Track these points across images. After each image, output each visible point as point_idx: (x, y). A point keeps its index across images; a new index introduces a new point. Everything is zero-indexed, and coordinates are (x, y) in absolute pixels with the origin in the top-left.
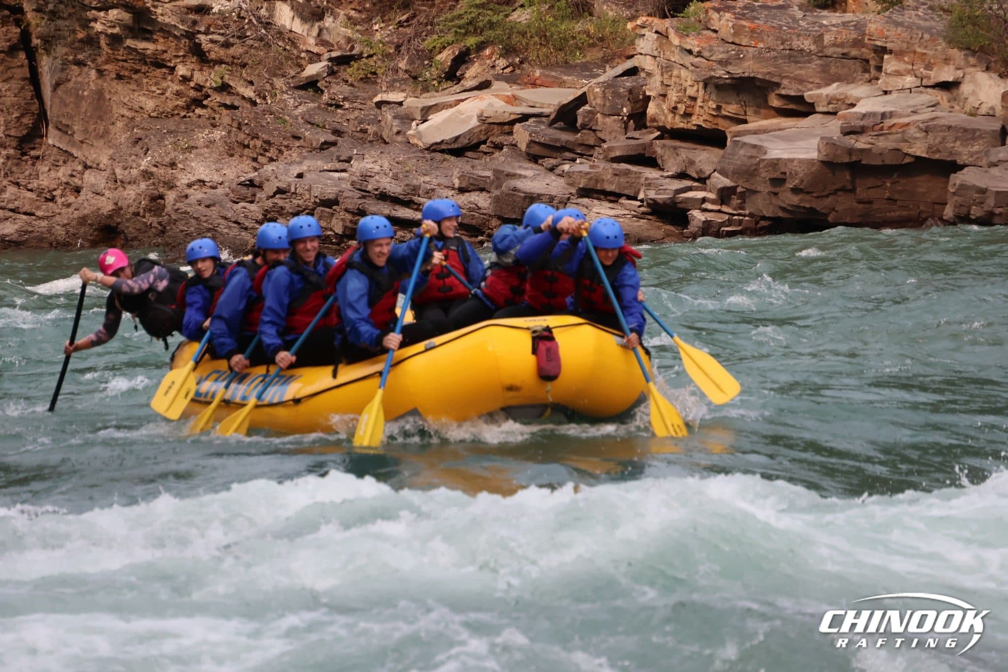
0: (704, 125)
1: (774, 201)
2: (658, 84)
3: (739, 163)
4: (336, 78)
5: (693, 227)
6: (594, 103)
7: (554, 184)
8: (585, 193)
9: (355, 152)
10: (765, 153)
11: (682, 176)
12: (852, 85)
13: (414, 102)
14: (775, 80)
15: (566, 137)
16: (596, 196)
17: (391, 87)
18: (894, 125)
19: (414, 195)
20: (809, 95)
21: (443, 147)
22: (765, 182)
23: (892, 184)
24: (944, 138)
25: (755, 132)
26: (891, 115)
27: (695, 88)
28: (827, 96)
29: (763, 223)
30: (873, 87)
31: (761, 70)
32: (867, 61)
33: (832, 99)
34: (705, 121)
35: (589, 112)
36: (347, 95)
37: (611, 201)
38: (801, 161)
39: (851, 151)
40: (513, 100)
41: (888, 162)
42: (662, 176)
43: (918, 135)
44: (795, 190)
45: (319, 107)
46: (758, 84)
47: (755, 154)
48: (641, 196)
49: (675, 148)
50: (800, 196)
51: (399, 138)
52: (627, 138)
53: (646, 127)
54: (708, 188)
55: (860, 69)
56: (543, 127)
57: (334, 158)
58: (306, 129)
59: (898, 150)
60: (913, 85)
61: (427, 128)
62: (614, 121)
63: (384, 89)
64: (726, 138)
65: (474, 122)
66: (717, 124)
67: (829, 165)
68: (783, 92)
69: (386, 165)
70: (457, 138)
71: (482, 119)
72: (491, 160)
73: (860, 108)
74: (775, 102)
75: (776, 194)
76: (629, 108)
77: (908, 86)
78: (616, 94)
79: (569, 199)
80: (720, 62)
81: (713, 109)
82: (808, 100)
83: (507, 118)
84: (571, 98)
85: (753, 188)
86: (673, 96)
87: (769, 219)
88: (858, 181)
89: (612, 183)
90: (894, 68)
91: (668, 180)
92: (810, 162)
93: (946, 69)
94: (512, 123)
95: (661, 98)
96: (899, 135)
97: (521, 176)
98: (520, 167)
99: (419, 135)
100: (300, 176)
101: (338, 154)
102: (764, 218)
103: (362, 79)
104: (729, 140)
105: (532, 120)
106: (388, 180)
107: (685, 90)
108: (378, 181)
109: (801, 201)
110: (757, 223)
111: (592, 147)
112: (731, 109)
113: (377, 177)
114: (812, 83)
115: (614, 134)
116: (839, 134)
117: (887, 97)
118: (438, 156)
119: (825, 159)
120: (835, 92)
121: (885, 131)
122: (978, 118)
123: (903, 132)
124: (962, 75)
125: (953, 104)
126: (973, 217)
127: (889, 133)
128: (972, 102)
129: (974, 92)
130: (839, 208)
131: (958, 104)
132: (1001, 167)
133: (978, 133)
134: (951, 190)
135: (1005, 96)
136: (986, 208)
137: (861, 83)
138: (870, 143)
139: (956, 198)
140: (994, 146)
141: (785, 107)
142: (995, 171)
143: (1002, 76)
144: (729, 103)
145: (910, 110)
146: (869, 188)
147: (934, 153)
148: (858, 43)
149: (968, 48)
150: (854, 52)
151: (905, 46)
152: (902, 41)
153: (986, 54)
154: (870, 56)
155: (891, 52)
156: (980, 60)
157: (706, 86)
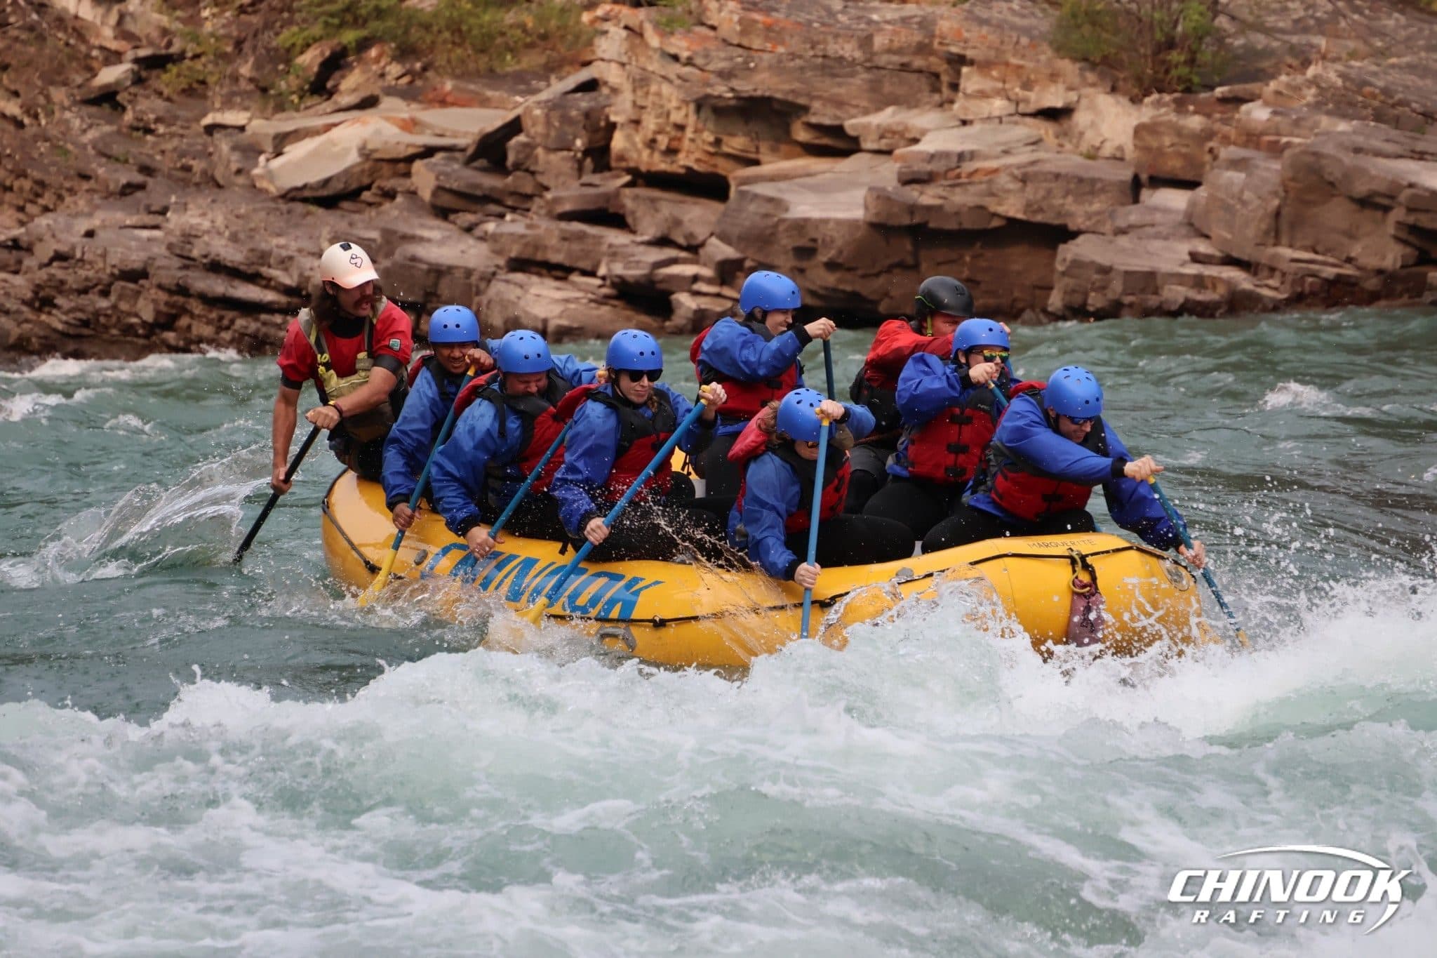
0: (696, 167)
2: (628, 105)
3: (747, 223)
4: (145, 89)
5: (679, 318)
6: (532, 131)
7: (473, 251)
8: (520, 265)
9: (173, 199)
10: (787, 210)
11: (663, 241)
12: (915, 111)
13: (262, 126)
14: (802, 101)
15: (490, 182)
16: (534, 269)
17: (228, 104)
18: (976, 171)
19: (263, 265)
20: (852, 125)
21: (307, 193)
22: (786, 253)
23: (974, 257)
24: (1049, 192)
25: (772, 179)
26: (973, 155)
27: (683, 112)
28: (878, 126)
30: (948, 114)
31: (780, 87)
32: (937, 76)
33: (886, 131)
34: (698, 161)
35: (526, 145)
36: (161, 114)
37: (557, 278)
38: (839, 222)
39: (912, 209)
40: (411, 125)
41: (968, 225)
42: (633, 242)
43: (1011, 186)
44: (831, 266)
45: (119, 132)
46: (776, 106)
47: (772, 212)
48: (602, 271)
49: (653, 200)
50: (838, 275)
51: (241, 180)
52: (584, 185)
53: (609, 169)
54: (702, 261)
55: (927, 88)
56: (456, 166)
57: (142, 208)
58: (100, 165)
59: (981, 208)
60: (1005, 112)
61: (283, 166)
62: (563, 159)
63: (217, 105)
64: (728, 187)
65: (353, 158)
66: (715, 166)
67: (881, 229)
68: (814, 120)
69: (220, 221)
70: (327, 182)
71: (365, 153)
72: (378, 214)
73: (926, 146)
74: (802, 135)
75: (802, 271)
76: (586, 140)
77: (996, 113)
78: (566, 119)
79: (494, 274)
80: (721, 74)
81: (711, 144)
82: (851, 132)
83: (403, 152)
84: (498, 123)
85: (768, 261)
86: (650, 123)
88: (923, 254)
89: (558, 251)
90: (976, 87)
91: (642, 248)
92: (853, 224)
93: (1053, 89)
94: (410, 159)
95: (633, 125)
96: (984, 186)
97: (422, 240)
98: (422, 226)
99: (270, 175)
100: (90, 234)
101: (146, 202)
103: (184, 91)
104: (733, 189)
105: (439, 156)
106: (223, 242)
107: (668, 114)
108: (207, 244)
109: (840, 281)
111: (529, 197)
112: (736, 143)
113: (206, 238)
114: (857, 106)
115: (562, 179)
116: (895, 183)
117: (967, 130)
118: (299, 208)
119: (874, 220)
120: (890, 121)
121: (963, 180)
122: (1099, 163)
123: (990, 182)
124: (1075, 98)
125: (1062, 140)
126: (1091, 309)
127: (969, 183)
128: (1091, 139)
129: (1093, 125)
130: (894, 292)
131: (1070, 142)
132: (1132, 235)
133: (1099, 185)
134: (1060, 267)
135: (1139, 131)
136: (1111, 295)
137: (927, 107)
138: (941, 197)
139: (1066, 280)
140: (1123, 204)
141: (817, 141)
142: (1123, 241)
143: (1136, 100)
144: (732, 135)
145: (1003, 148)
146: (939, 264)
147: (1034, 212)
148: (923, 49)
149: (1086, 59)
150: (918, 62)
151: (992, 54)
152: (989, 47)
153: (1112, 67)
154: (942, 68)
155: (972, 63)
156: (1102, 76)
157: (698, 109)
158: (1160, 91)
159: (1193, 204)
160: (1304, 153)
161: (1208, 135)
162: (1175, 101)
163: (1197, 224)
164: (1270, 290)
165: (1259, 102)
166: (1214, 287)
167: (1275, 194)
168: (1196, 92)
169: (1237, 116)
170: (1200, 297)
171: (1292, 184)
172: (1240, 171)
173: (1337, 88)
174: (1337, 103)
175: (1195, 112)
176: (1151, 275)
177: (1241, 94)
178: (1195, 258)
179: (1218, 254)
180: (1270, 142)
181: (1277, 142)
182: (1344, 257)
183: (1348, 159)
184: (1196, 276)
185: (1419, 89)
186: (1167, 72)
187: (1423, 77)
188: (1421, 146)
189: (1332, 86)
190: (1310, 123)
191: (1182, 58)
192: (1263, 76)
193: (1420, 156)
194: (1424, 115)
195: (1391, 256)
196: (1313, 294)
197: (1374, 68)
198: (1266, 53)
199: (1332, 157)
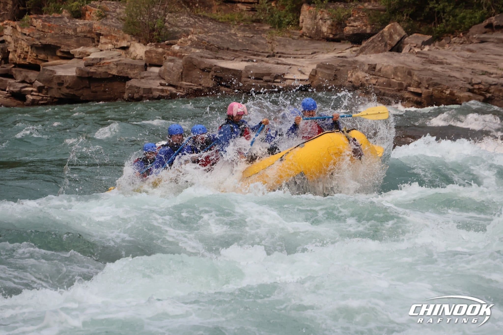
1: (59, 91)
2: (13, 47)
3: (45, 77)
5: (28, 101)
10: (55, 73)
11: (23, 82)
12: (88, 48)
14: (59, 45)
18: (104, 63)
20: (72, 51)
22: (56, 84)
23: (104, 85)
24: (124, 68)
25: (52, 65)
26: (104, 59)
27: (28, 48)
28: (79, 51)
29: (55, 100)
30: (97, 48)
31: (53, 42)
32: (94, 38)
33: (81, 53)
34: (32, 61)
38: (69, 76)
39: (88, 73)
41: (103, 77)
42: (15, 82)
43: (114, 67)
44: (67, 87)
46: (52, 46)
47: (52, 74)
48: (7, 89)
49: (20, 71)
52: (2, 67)
53: (8, 63)
54: (33, 87)
55: (91, 42)
59: (106, 72)
60: (112, 48)
66: (36, 62)
67: (80, 78)
68: (62, 50)
73: (92, 56)
74: (59, 54)
75: (60, 89)
76: (2, 56)
77: (109, 48)
80: (38, 38)
81: (35, 56)
82: (72, 53)
85: (51, 86)
86: (19, 51)
87: (57, 98)
88: (91, 84)
90: (104, 41)
91: (18, 84)
92: (73, 77)
93: (124, 42)
95: (14, 52)
96: (107, 67)
102: (55, 98)
104: (41, 68)
107: (24, 49)
109: (70, 91)
110: (53, 100)
114: (73, 46)
116: (84, 66)
117: (102, 52)
119: (78, 76)
120: (82, 50)
121: (101, 65)
122: (136, 60)
123: (108, 65)
124: (130, 44)
125: (127, 55)
126: (135, 98)
127: (103, 66)
128: (134, 54)
129: (134, 51)
130: (84, 94)
131: (129, 55)
132: (145, 79)
133: (136, 66)
134: (127, 88)
135: (146, 52)
136: (140, 94)
137: (92, 47)
138: (96, 70)
139: (129, 90)
140: (142, 71)
141: (63, 56)
142: (143, 80)
143: (145, 45)
144: (41, 54)
145: (111, 57)
146: (96, 87)
147: (120, 73)
148: (90, 32)
149: (132, 34)
150: (89, 35)
151: (108, 33)
152: (107, 31)
153: (139, 36)
154: (95, 36)
155: (103, 35)
156: (136, 38)
157: (31, 48)
158: (151, 42)
159: (160, 71)
160: (188, 58)
161: (164, 53)
162: (155, 45)
163: (162, 76)
164: (180, 92)
165: (177, 45)
166: (166, 92)
167: (181, 68)
168: (161, 42)
169: (171, 48)
170: (163, 95)
171: (185, 66)
172: (172, 62)
174: (196, 45)
175: (160, 48)
176: (150, 89)
177: (172, 43)
178: (161, 84)
179: (167, 83)
180: (179, 55)
181: (181, 55)
182: (199, 84)
183: (199, 59)
184: (161, 89)
185: (216, 41)
186: (153, 37)
187: (217, 38)
188: (217, 56)
189: (195, 41)
190: (189, 50)
191: (157, 34)
192: (178, 38)
193: (217, 58)
194: (218, 48)
195: (211, 84)
196: (191, 93)
197: (205, 36)
198: (178, 32)
199: (195, 59)
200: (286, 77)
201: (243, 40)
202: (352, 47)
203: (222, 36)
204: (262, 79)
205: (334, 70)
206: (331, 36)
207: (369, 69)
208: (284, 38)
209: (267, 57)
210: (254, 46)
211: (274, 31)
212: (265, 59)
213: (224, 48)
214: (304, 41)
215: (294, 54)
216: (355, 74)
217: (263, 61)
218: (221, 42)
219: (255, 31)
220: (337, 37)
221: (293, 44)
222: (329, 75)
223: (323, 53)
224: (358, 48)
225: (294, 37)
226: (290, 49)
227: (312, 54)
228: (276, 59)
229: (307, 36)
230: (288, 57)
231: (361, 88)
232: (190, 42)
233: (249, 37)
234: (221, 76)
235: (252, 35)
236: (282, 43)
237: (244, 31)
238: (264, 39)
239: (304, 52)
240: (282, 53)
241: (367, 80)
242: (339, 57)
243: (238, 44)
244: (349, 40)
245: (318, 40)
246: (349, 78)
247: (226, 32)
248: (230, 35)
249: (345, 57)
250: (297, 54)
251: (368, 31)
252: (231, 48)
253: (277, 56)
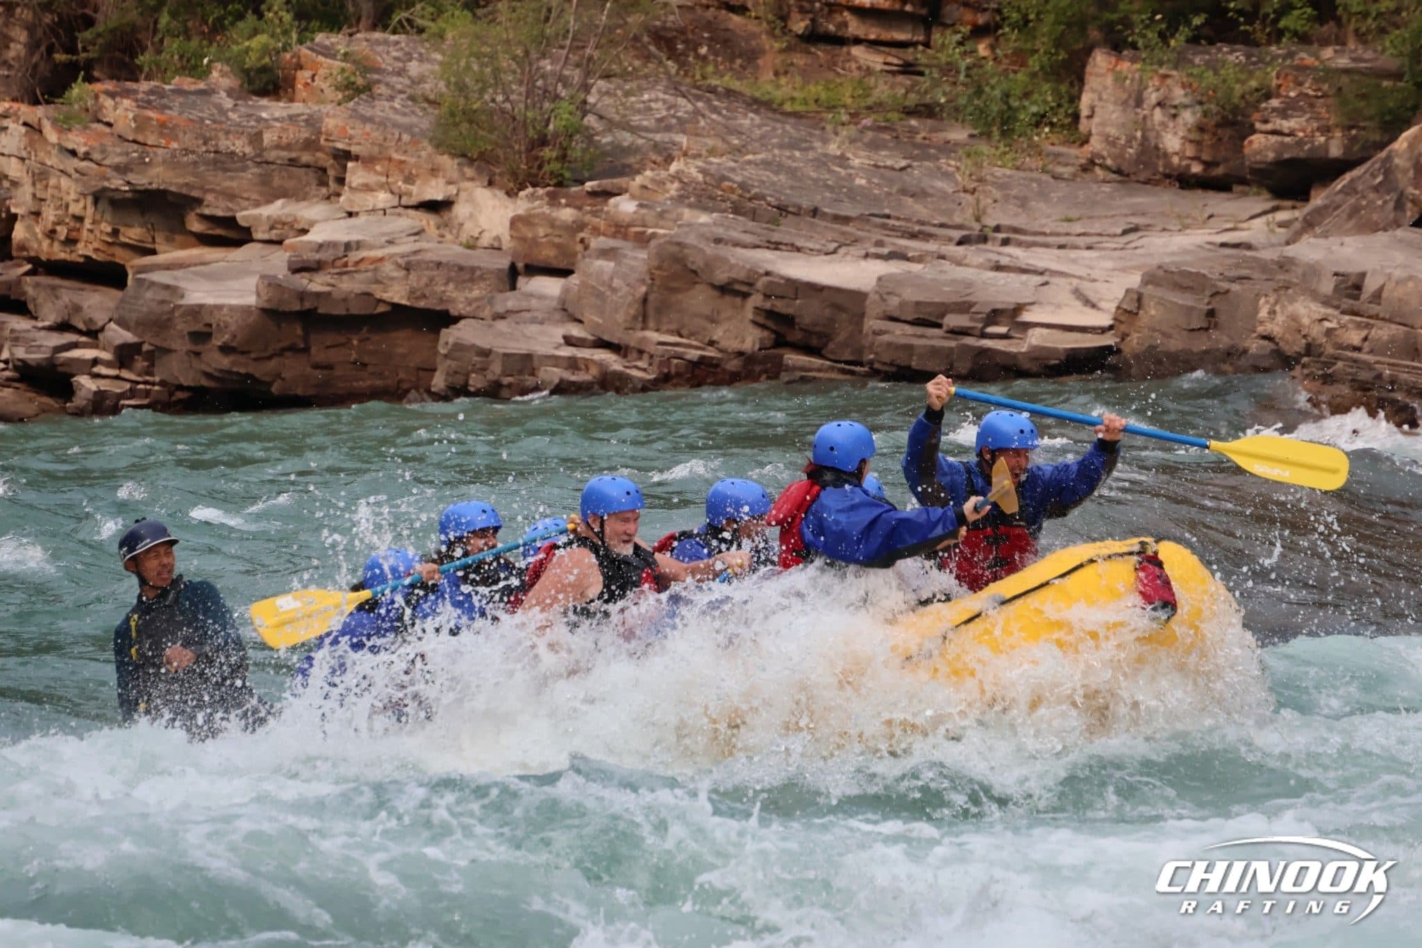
0: (94, 256)
1: (195, 363)
2: (28, 198)
3: (145, 309)
5: (80, 399)
10: (182, 297)
11: (63, 327)
12: (304, 204)
14: (195, 194)
18: (362, 260)
20: (244, 216)
22: (182, 337)
23: (361, 341)
24: (431, 279)
25: (168, 267)
26: (359, 245)
27: (81, 204)
28: (269, 217)
29: (180, 395)
30: (337, 206)
31: (175, 181)
32: (324, 170)
33: (276, 222)
34: (96, 250)
38: (232, 308)
39: (302, 295)
41: (355, 310)
42: (35, 327)
43: (395, 274)
44: (226, 349)
46: (170, 198)
47: (168, 298)
48: (5, 355)
49: (54, 288)
50: (232, 358)
53: (10, 258)
54: (101, 345)
55: (314, 182)
59: (368, 294)
60: (389, 205)
64: (126, 275)
66: (113, 255)
67: (272, 314)
68: (207, 211)
73: (315, 236)
74: (196, 226)
75: (198, 354)
77: (381, 205)
80: (118, 169)
81: (108, 234)
82: (243, 223)
85: (165, 345)
86: (50, 214)
87: (188, 388)
88: (313, 337)
90: (361, 181)
91: (43, 333)
92: (246, 310)
93: (433, 182)
95: (33, 217)
96: (369, 274)
102: (180, 388)
104: (130, 277)
107: (67, 206)
109: (233, 363)
110: (171, 394)
112: (133, 234)
114: (248, 199)
116: (286, 271)
117: (353, 221)
119: (266, 306)
120: (280, 213)
121: (350, 268)
122: (478, 252)
123: (376, 270)
124: (455, 192)
125: (442, 231)
126: (472, 389)
127: (355, 272)
128: (470, 229)
129: (471, 216)
130: (286, 374)
131: (451, 232)
132: (508, 320)
133: (478, 273)
134: (443, 351)
135: (515, 222)
136: (490, 377)
137: (315, 200)
138: (329, 285)
139: (449, 362)
140: (501, 291)
141: (210, 232)
142: (501, 325)
143: (511, 194)
144: (130, 226)
145: (387, 238)
146: (328, 347)
147: (417, 298)
148: (310, 145)
149: (464, 155)
150: (306, 158)
151: (376, 149)
152: (373, 144)
153: (488, 162)
154: (328, 162)
155: (357, 158)
156: (480, 171)
157: (96, 201)
158: (534, 185)
159: (566, 291)
160: (670, 243)
161: (581, 226)
162: (548, 194)
163: (570, 309)
164: (640, 371)
165: (626, 196)
166: (587, 369)
168: (567, 186)
169: (606, 209)
170: (573, 378)
171: (657, 272)
172: (610, 260)
173: (697, 183)
174: (699, 197)
175: (567, 205)
176: (528, 357)
177: (609, 188)
178: (569, 341)
179: (590, 337)
180: (636, 233)
181: (644, 233)
182: (707, 340)
183: (710, 249)
184: (569, 358)
185: (773, 184)
186: (540, 167)
187: (777, 173)
188: (776, 237)
189: (694, 181)
190: (673, 216)
191: (554, 154)
192: (629, 171)
193: (776, 246)
194: (778, 208)
195: (750, 339)
196: (678, 375)
197: (732, 164)
198: (632, 150)
199: (695, 247)
200: (1027, 317)
201: (869, 181)
202: (1275, 209)
203: (795, 165)
204: (939, 326)
205: (1208, 293)
206: (1196, 168)
207: (1336, 288)
208: (1021, 174)
209: (960, 243)
210: (910, 200)
211: (984, 148)
212: (952, 249)
213: (800, 208)
214: (1095, 187)
215: (1058, 234)
216: (1283, 307)
217: (942, 257)
218: (792, 188)
219: (916, 146)
220: (1219, 171)
221: (1054, 196)
222: (1190, 310)
223: (1164, 230)
224: (1297, 213)
225: (1060, 170)
226: (1045, 216)
227: (1125, 232)
228: (992, 252)
229: (1108, 168)
230: (1034, 244)
231: (1305, 360)
232: (676, 185)
233: (892, 169)
234: (790, 311)
235: (903, 163)
236: (1014, 192)
237: (874, 146)
238: (947, 176)
239: (1097, 227)
240: (1016, 230)
241: (1329, 332)
242: (1223, 245)
243: (853, 194)
244: (1260, 185)
245: (1147, 182)
246: (1261, 323)
247: (806, 149)
248: (822, 162)
249: (1249, 247)
250: (1068, 234)
251: (1335, 151)
252: (826, 210)
253: (994, 239)
